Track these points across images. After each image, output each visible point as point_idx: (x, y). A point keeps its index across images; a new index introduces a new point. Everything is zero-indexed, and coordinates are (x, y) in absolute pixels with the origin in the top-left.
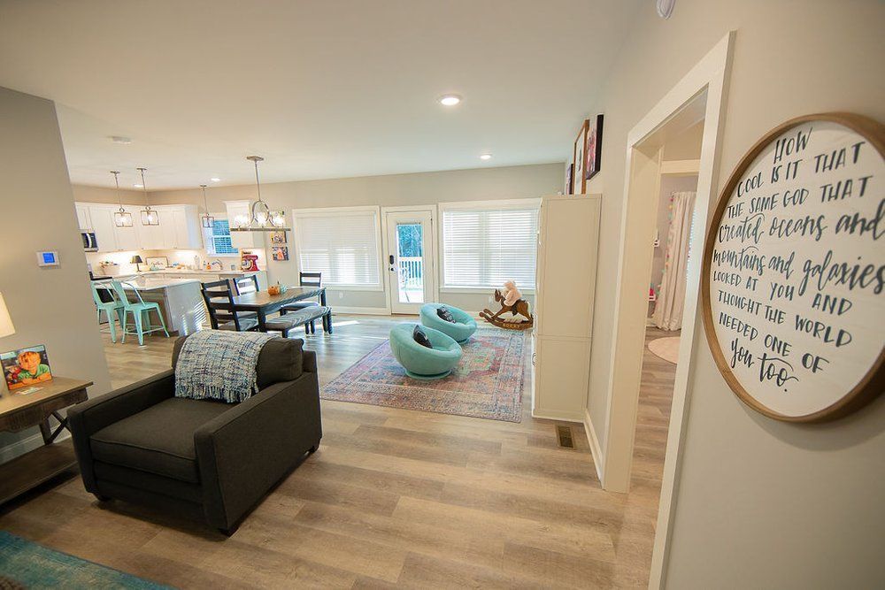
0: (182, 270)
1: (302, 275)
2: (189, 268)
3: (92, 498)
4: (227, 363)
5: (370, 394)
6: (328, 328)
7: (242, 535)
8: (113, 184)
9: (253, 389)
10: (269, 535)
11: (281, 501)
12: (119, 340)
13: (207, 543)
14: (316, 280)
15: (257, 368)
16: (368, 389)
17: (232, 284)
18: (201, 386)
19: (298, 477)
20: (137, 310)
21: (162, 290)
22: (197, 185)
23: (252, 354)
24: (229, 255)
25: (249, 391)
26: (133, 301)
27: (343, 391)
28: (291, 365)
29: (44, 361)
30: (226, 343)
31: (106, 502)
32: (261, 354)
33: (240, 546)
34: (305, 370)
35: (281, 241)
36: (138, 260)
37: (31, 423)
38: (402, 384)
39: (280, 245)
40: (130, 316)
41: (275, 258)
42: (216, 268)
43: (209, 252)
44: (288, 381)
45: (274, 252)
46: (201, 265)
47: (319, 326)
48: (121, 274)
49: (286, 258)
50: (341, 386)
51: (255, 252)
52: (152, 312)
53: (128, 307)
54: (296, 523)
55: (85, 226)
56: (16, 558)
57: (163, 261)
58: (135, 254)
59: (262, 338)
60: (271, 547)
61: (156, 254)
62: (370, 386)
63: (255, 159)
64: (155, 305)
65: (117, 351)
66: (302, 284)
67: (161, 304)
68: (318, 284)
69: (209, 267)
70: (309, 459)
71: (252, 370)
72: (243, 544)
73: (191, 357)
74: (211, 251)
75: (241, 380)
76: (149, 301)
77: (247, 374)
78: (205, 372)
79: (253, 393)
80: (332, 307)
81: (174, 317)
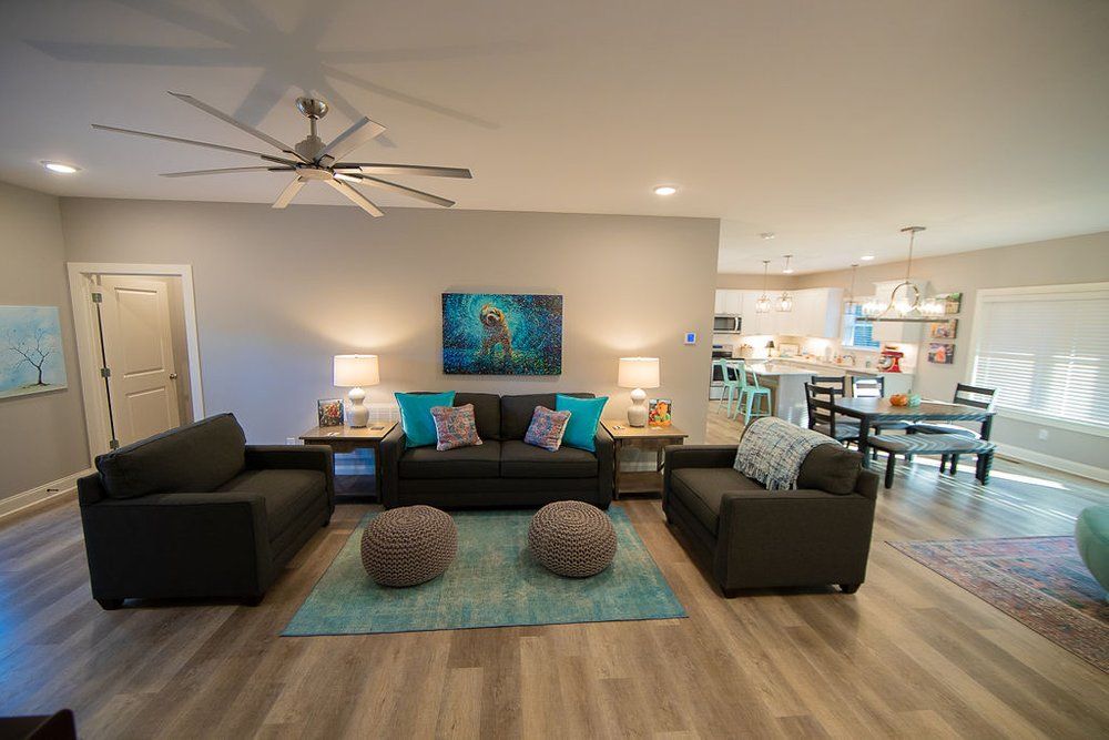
0: (811, 361)
1: (960, 387)
2: (818, 359)
3: (664, 516)
4: (777, 452)
5: (987, 585)
6: (982, 476)
7: (737, 604)
8: (763, 272)
9: (791, 485)
10: (754, 620)
11: (783, 607)
12: (731, 417)
13: (709, 589)
14: (983, 398)
15: (801, 467)
16: (992, 579)
17: (848, 382)
18: (752, 465)
19: (814, 602)
20: (752, 392)
21: (776, 378)
22: (848, 266)
23: (801, 450)
24: (866, 348)
25: (787, 485)
26: (752, 384)
27: (942, 560)
28: (839, 477)
29: (669, 412)
30: (783, 434)
31: (670, 523)
32: (809, 454)
33: (730, 610)
34: (857, 490)
35: (946, 335)
36: (771, 345)
37: (651, 449)
38: (1080, 607)
39: (945, 342)
40: (745, 396)
41: (931, 359)
42: (848, 363)
43: (843, 344)
44: (829, 492)
45: (933, 351)
46: (832, 356)
47: (967, 468)
48: (754, 357)
49: (950, 360)
50: (944, 553)
51: (901, 348)
52: (764, 397)
53: (746, 388)
54: (783, 631)
55: (719, 311)
56: (622, 524)
57: (794, 348)
58: (771, 338)
59: (819, 438)
60: (750, 628)
61: (790, 340)
62: (996, 576)
63: (913, 229)
64: (767, 391)
65: (728, 425)
66: (956, 400)
67: (773, 391)
68: (986, 406)
69: (839, 361)
70: (837, 596)
71: (795, 466)
72: (732, 610)
73: (754, 437)
74: (849, 342)
75: (783, 473)
76: (763, 385)
77: (790, 469)
78: (758, 455)
79: (791, 487)
80: (997, 444)
81: (780, 406)
